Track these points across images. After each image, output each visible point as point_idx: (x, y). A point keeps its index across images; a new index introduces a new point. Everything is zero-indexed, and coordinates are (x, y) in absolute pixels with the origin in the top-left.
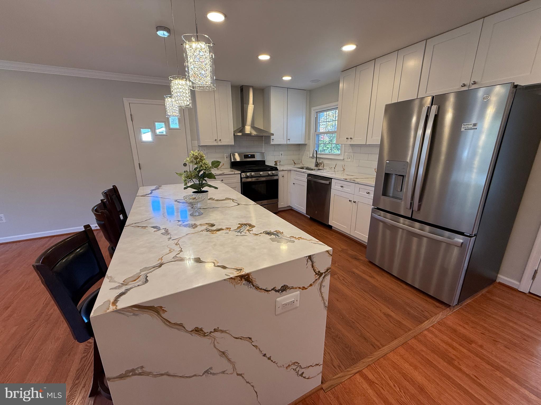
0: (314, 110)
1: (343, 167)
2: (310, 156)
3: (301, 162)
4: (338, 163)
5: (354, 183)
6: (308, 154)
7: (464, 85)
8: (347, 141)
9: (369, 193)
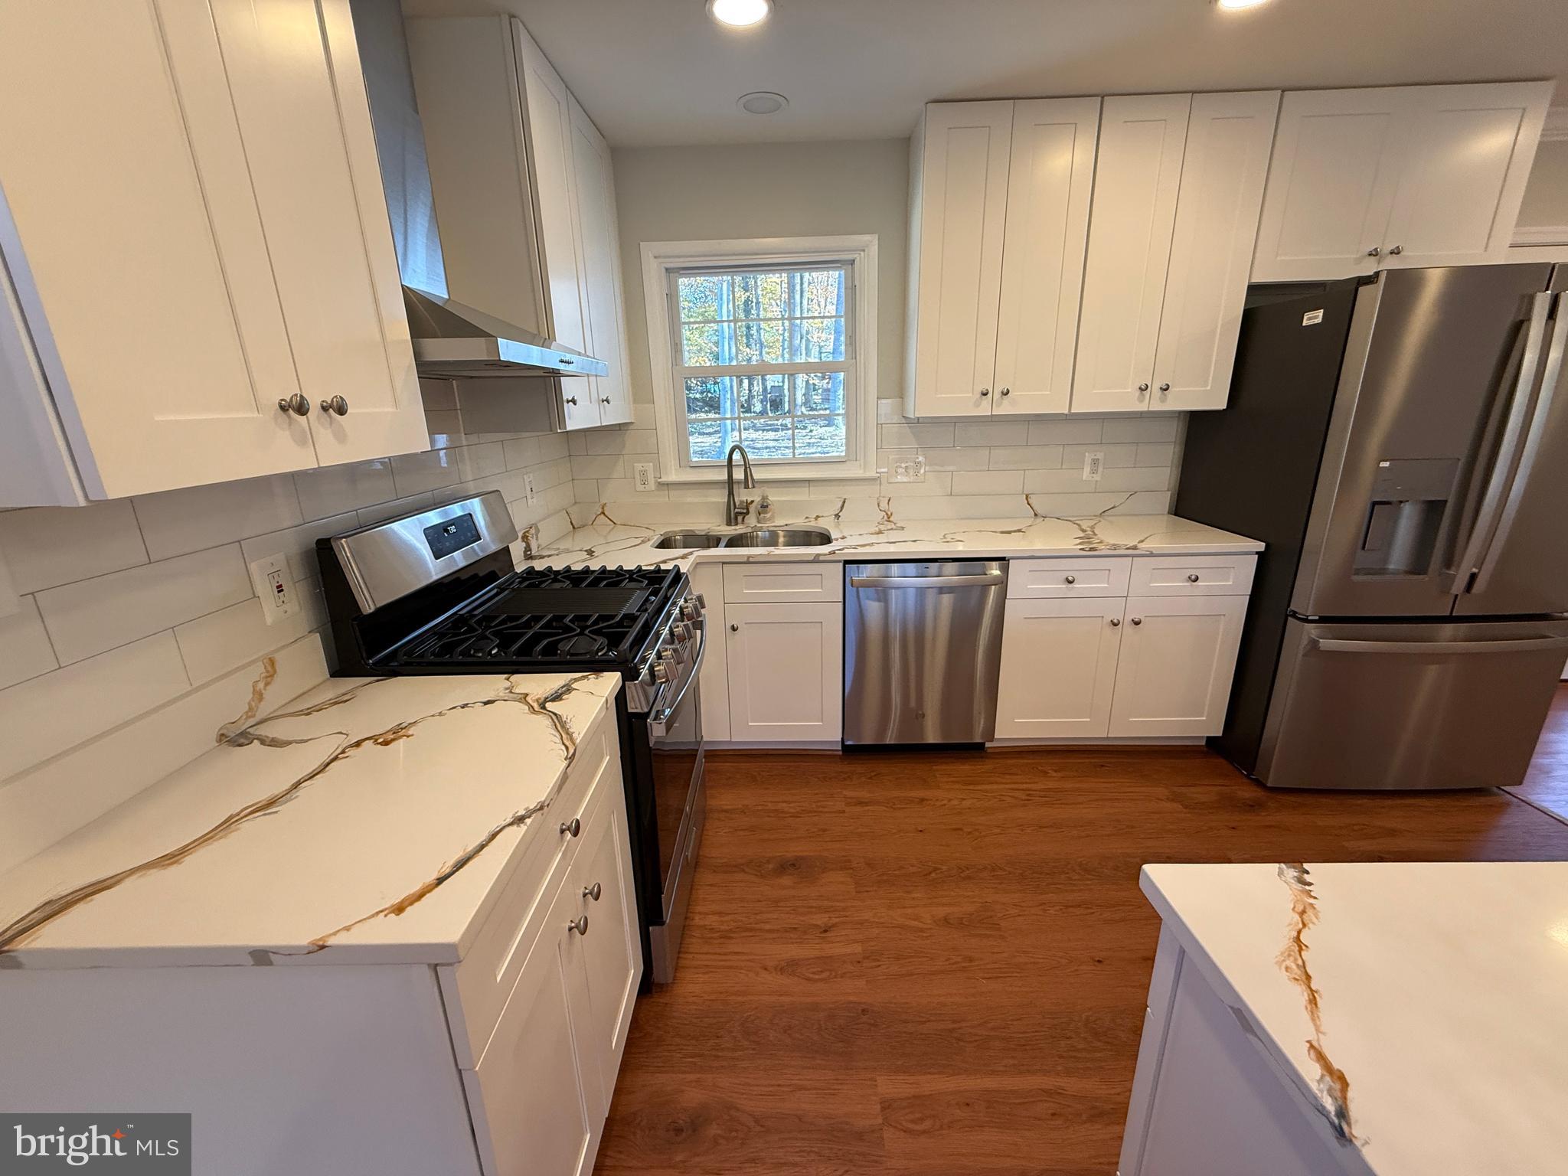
0: (652, 257)
1: (884, 505)
2: (664, 479)
3: (603, 513)
4: (848, 492)
5: (1133, 556)
6: (644, 473)
7: (1374, 253)
8: (977, 405)
9: (1195, 579)
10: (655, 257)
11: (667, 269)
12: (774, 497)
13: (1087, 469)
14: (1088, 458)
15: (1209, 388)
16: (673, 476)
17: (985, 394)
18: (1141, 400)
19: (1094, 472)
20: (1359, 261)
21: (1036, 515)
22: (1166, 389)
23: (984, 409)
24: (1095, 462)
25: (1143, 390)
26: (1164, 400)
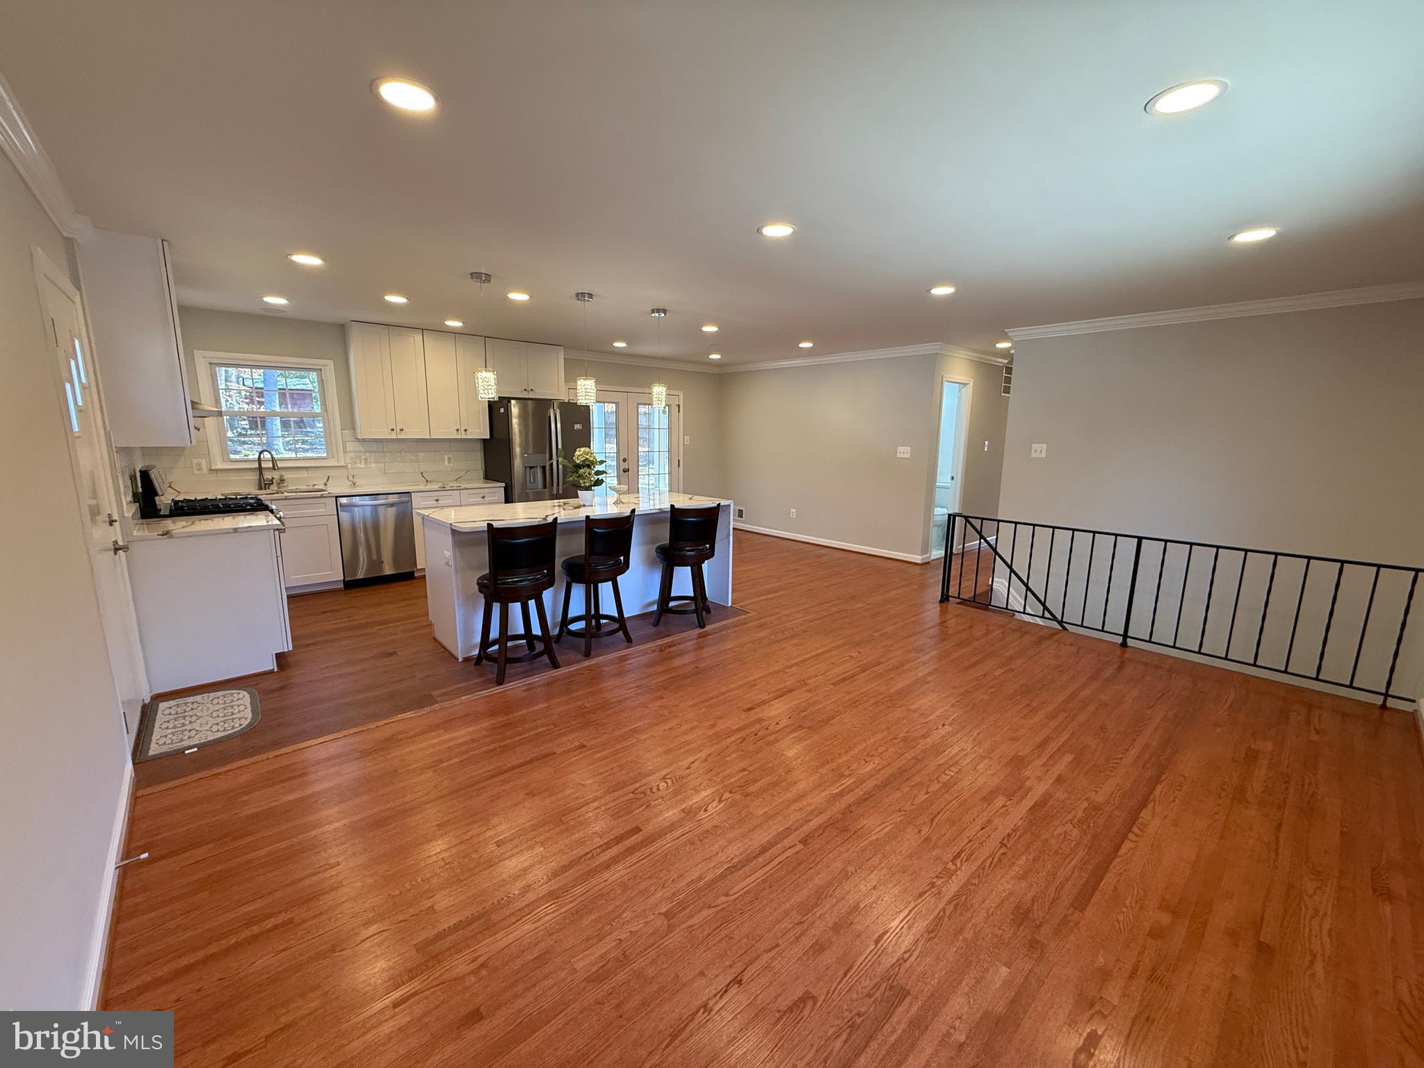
0: (201, 357)
1: (351, 478)
2: (213, 467)
3: (170, 487)
4: (331, 473)
5: (460, 490)
6: (199, 464)
7: (525, 390)
8: (390, 434)
9: (484, 497)
10: (203, 358)
11: (210, 363)
12: (287, 475)
13: (446, 462)
14: (446, 458)
15: (482, 431)
16: (220, 466)
17: (393, 430)
18: (458, 434)
19: (449, 463)
20: (521, 392)
21: (427, 481)
22: (466, 430)
23: (394, 436)
24: (449, 459)
25: (458, 430)
26: (466, 434)
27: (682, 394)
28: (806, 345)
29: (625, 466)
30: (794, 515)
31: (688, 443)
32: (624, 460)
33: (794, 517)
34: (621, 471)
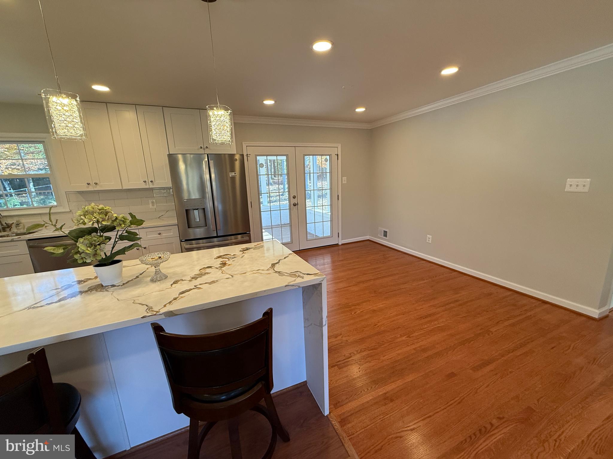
4: (59, 217)
7: (201, 148)
8: (88, 187)
9: (160, 234)
13: (151, 205)
14: (150, 201)
15: (167, 181)
17: (89, 184)
18: (146, 185)
19: (153, 205)
20: (198, 149)
22: (152, 182)
23: (91, 188)
24: (153, 202)
25: (145, 182)
26: (153, 185)
27: (340, 145)
28: (450, 71)
29: (295, 201)
30: (430, 240)
31: (346, 182)
32: (294, 197)
33: (430, 242)
34: (292, 206)
